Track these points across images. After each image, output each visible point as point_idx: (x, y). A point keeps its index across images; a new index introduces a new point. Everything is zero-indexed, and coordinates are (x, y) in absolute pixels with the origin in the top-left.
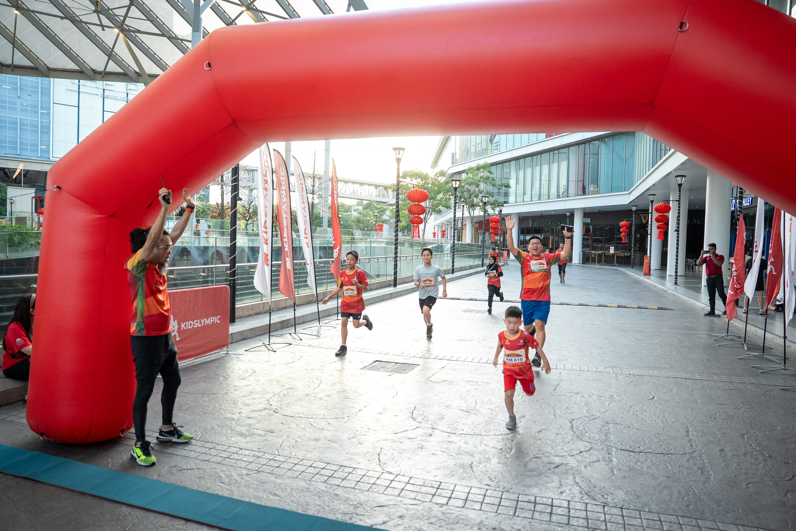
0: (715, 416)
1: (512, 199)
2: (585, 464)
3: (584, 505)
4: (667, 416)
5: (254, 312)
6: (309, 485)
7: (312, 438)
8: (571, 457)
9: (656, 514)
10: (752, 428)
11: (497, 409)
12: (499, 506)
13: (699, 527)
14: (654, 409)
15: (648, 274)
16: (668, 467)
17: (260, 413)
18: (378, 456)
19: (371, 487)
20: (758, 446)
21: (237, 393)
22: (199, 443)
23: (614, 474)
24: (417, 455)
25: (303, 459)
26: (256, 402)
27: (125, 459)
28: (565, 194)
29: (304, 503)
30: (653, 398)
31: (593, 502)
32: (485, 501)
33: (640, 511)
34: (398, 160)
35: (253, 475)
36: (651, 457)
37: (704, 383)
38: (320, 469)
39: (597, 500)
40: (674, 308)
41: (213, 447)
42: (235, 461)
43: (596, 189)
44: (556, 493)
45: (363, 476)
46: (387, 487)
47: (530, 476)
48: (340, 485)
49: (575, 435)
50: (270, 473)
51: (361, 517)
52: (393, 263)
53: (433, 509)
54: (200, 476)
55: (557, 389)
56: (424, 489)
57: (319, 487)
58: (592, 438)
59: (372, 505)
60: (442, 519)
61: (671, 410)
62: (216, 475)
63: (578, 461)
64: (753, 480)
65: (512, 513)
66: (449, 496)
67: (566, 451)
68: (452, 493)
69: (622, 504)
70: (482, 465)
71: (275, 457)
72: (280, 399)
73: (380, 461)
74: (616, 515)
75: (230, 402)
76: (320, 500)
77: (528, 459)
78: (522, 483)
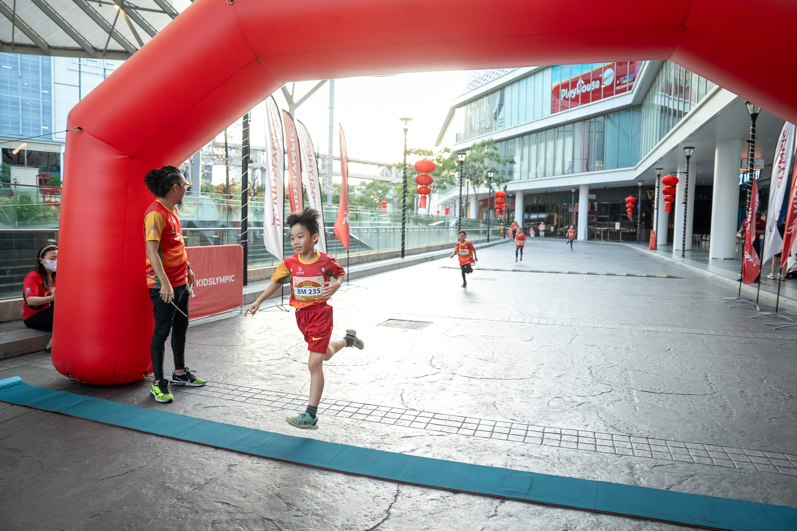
0: (732, 364)
1: (516, 176)
2: (607, 402)
3: (610, 435)
4: (684, 364)
5: (266, 276)
6: (334, 419)
7: (334, 381)
8: (593, 397)
9: (682, 443)
10: (771, 374)
11: (515, 358)
12: (525, 436)
13: (725, 453)
14: (671, 358)
15: (655, 248)
16: (689, 405)
17: (279, 361)
18: (400, 396)
19: (396, 421)
20: (778, 388)
21: (253, 345)
22: (221, 386)
23: (636, 411)
24: (440, 395)
25: (326, 399)
26: (274, 353)
28: (570, 171)
29: (332, 434)
30: (669, 350)
31: (619, 433)
32: (511, 433)
33: (666, 440)
34: (406, 130)
35: (278, 411)
36: (673, 397)
37: (719, 337)
38: (345, 407)
39: (622, 431)
40: (683, 276)
41: (235, 389)
42: (258, 400)
43: (601, 165)
44: (581, 426)
45: (388, 412)
46: (413, 421)
47: (554, 412)
48: (366, 419)
49: (595, 379)
50: (294, 410)
51: (390, 446)
52: (401, 234)
53: (460, 439)
54: (226, 412)
55: (573, 342)
56: (449, 423)
57: (345, 421)
58: (611, 382)
59: (399, 436)
60: (470, 447)
61: (688, 359)
62: (241, 411)
63: (600, 400)
64: (775, 416)
65: (539, 442)
66: (475, 429)
67: (587, 392)
68: (478, 426)
69: (647, 435)
70: (505, 404)
71: (298, 397)
72: (297, 350)
73: (403, 400)
74: (642, 443)
75: (248, 353)
76: (347, 432)
77: (550, 398)
78: (547, 418)
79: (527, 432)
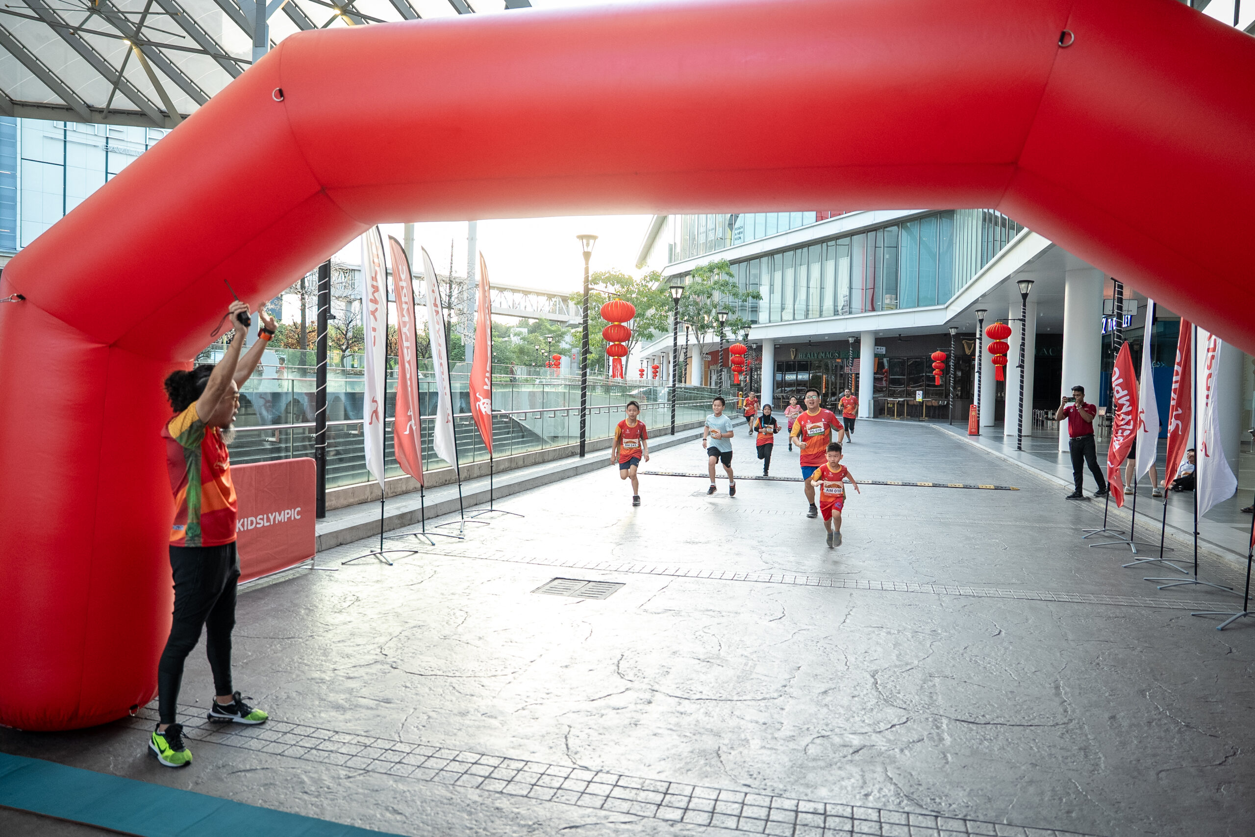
0: (1097, 661)
1: (763, 317)
2: (900, 745)
3: (905, 815)
4: (1022, 662)
5: (357, 499)
6: (452, 793)
7: (455, 711)
8: (878, 735)
9: (1021, 829)
10: (1156, 680)
11: (755, 655)
12: (767, 821)
14: (1002, 651)
15: (976, 433)
16: (1031, 748)
17: (368, 670)
18: (565, 740)
19: (555, 794)
20: (1170, 710)
21: (329, 635)
23: (947, 763)
24: (629, 736)
25: (440, 748)
26: (361, 651)
27: (139, 755)
28: (847, 309)
29: (445, 825)
30: (999, 634)
31: (919, 810)
32: (744, 814)
33: (994, 824)
34: (587, 255)
35: (358, 778)
36: (1005, 732)
37: (1076, 606)
38: (470, 765)
39: (924, 807)
40: (1020, 487)
41: (289, 729)
42: (326, 754)
43: (894, 302)
44: (858, 797)
45: (542, 774)
46: (583, 793)
47: (814, 768)
48: (504, 791)
49: (882, 698)
50: (386, 773)
52: (579, 419)
53: (660, 829)
54: (268, 782)
55: (848, 621)
56: (642, 796)
57: (469, 796)
58: (908, 702)
59: (559, 825)
61: (1028, 652)
62: (295, 779)
63: (889, 741)
64: (1166, 767)
66: (685, 807)
67: (869, 725)
68: (690, 801)
69: (965, 813)
70: (736, 752)
71: (394, 745)
72: (400, 645)
73: (568, 749)
74: (956, 831)
75: (317, 652)
76: (471, 820)
77: (808, 739)
78: (802, 781)
79: (769, 812)
